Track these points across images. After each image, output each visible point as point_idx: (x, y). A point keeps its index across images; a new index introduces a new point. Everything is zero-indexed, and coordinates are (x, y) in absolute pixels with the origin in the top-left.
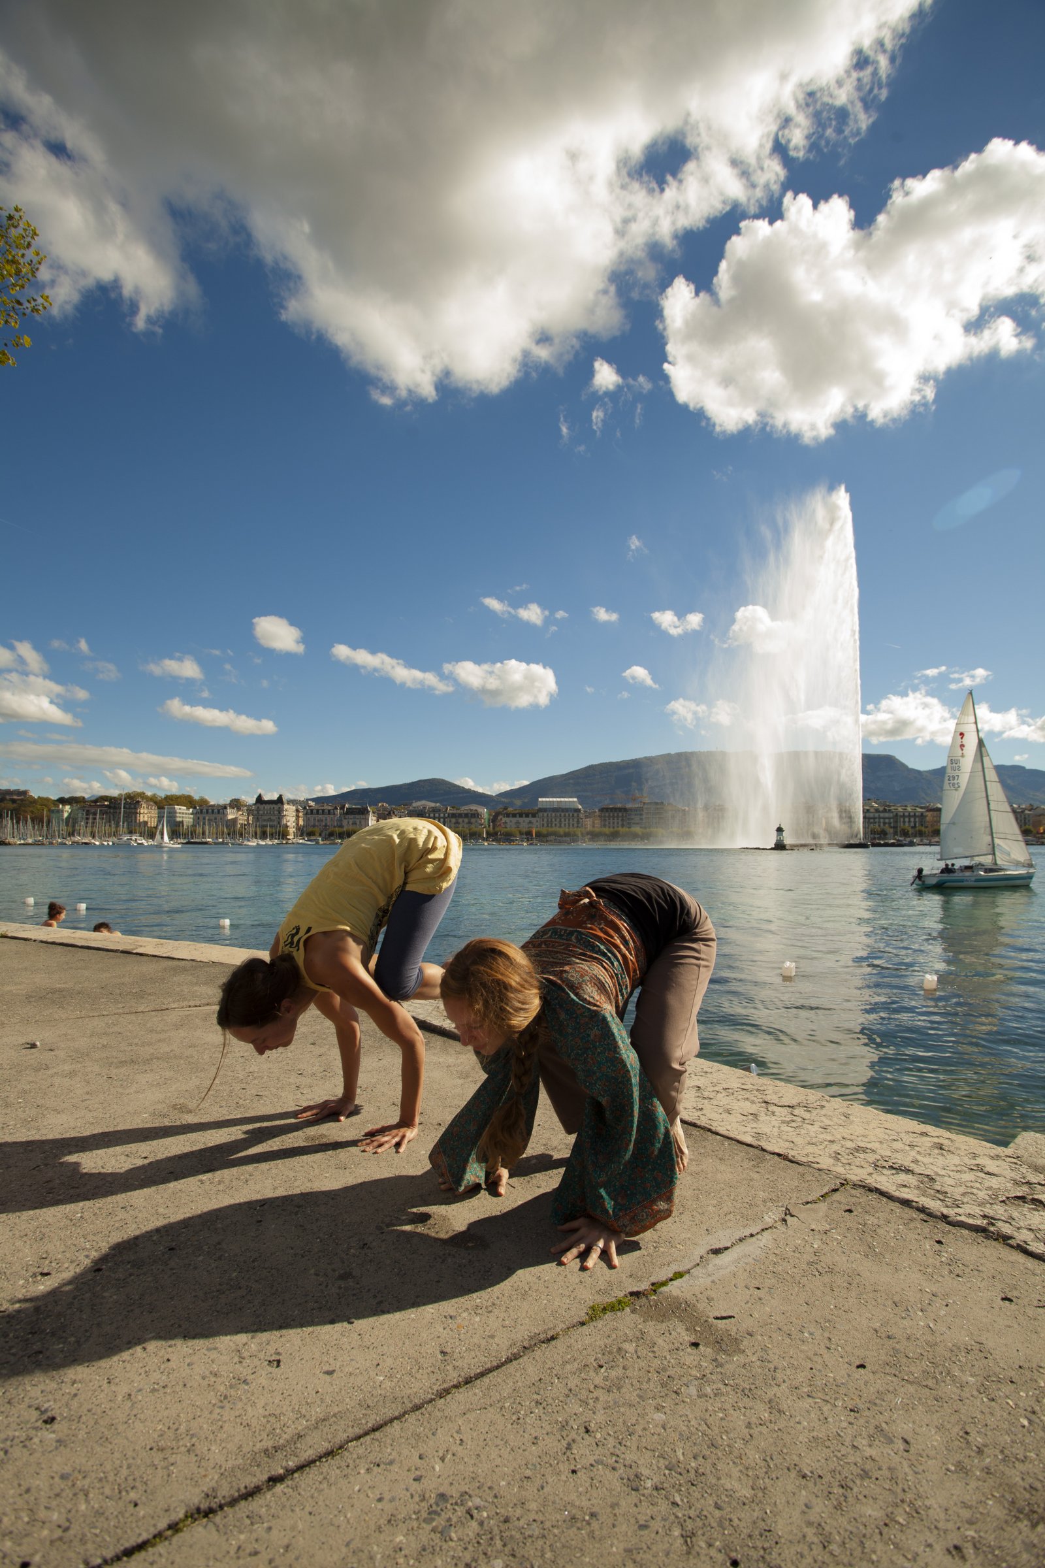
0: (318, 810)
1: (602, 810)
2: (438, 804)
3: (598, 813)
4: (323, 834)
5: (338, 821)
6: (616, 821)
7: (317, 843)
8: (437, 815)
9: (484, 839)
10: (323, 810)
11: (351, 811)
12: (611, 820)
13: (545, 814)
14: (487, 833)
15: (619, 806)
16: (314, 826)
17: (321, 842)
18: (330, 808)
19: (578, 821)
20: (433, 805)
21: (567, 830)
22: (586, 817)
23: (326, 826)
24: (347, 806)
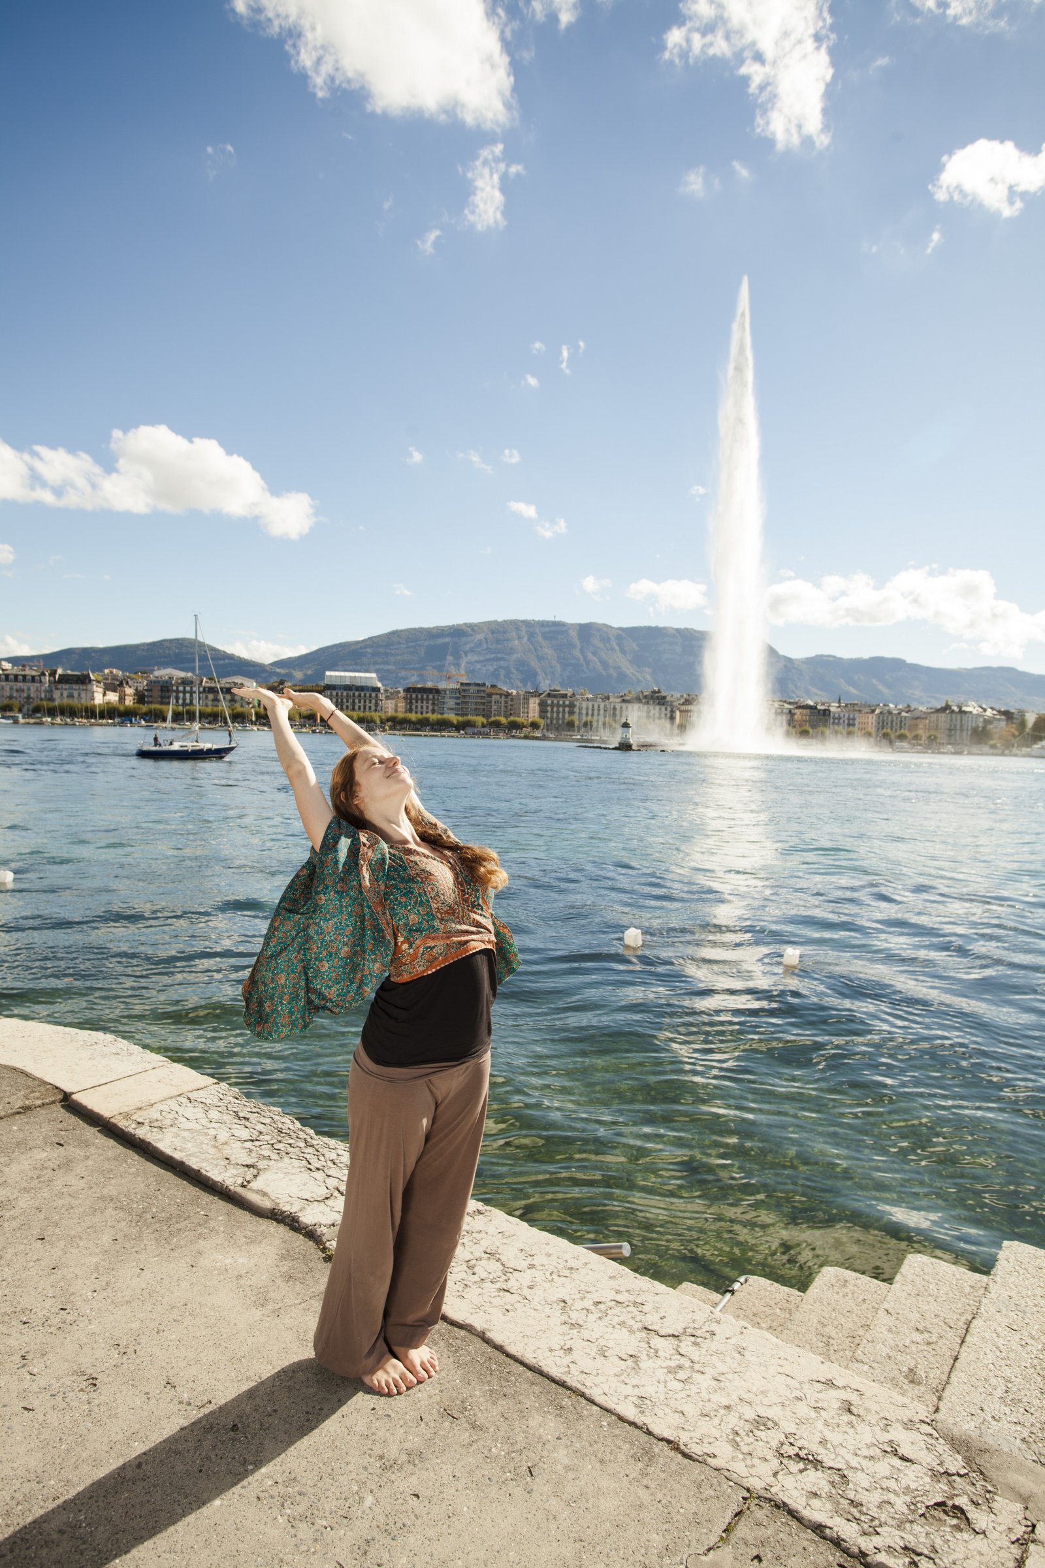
0: (16, 676)
1: (407, 690)
2: (189, 674)
3: (402, 694)
4: (25, 710)
5: (46, 691)
6: (425, 704)
7: (16, 722)
8: (188, 689)
9: (252, 723)
10: (24, 676)
11: (64, 679)
12: (419, 704)
13: (334, 693)
14: (257, 714)
15: (429, 685)
16: (11, 697)
17: (21, 720)
18: (34, 673)
19: (376, 705)
20: (182, 674)
21: (362, 714)
22: (387, 698)
23: (28, 697)
24: (60, 671)
